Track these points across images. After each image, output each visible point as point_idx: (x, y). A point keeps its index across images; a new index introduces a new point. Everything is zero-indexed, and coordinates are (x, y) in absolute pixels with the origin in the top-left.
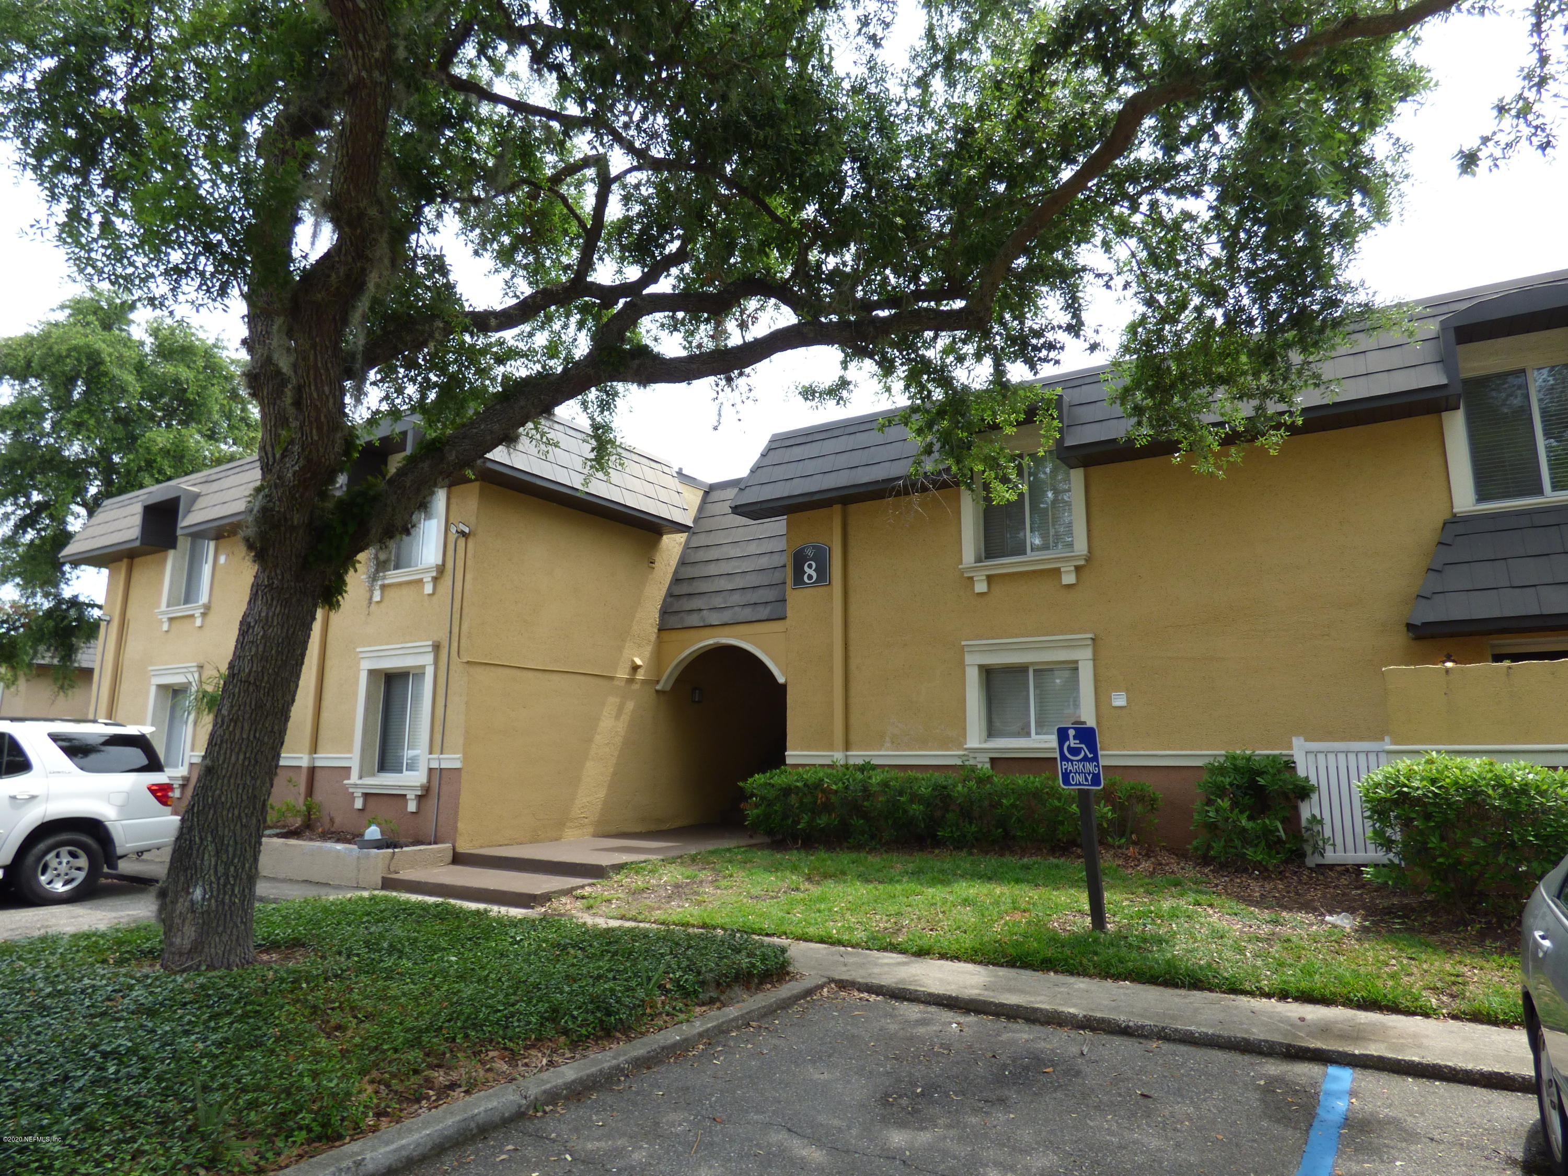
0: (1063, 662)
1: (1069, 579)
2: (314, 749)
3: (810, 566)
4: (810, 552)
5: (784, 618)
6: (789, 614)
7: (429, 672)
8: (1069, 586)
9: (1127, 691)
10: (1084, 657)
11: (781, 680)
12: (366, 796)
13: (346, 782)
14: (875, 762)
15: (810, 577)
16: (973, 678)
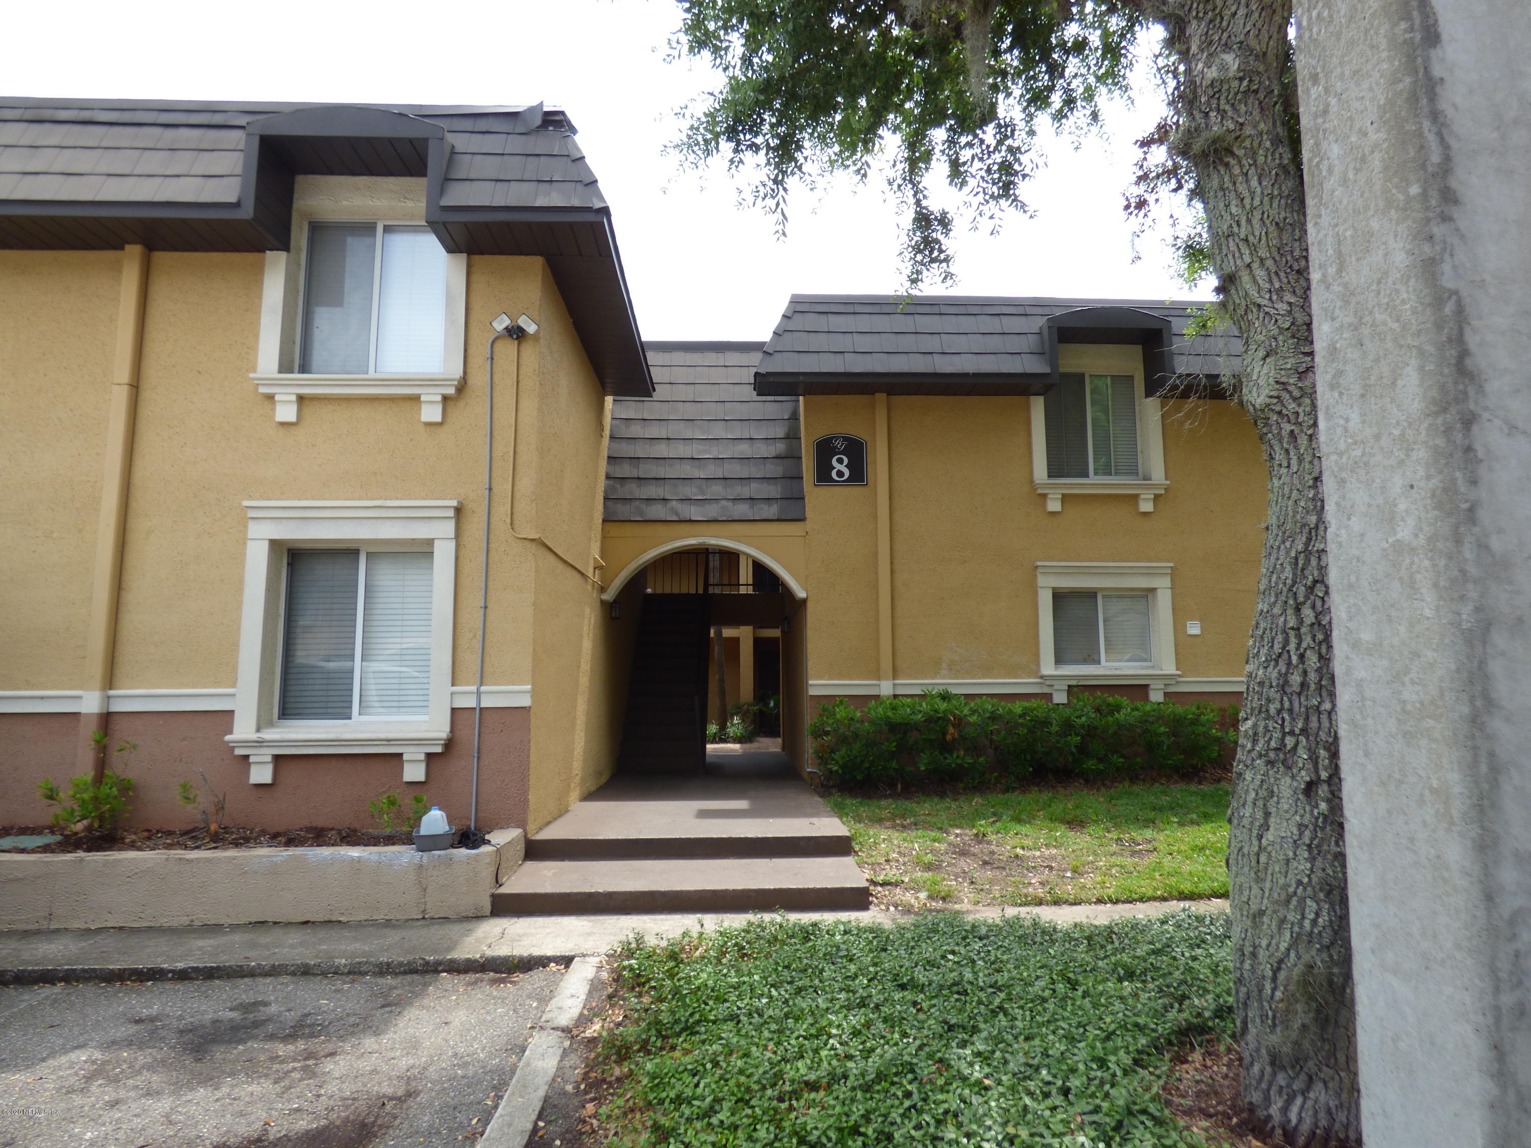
0: (1132, 589)
1: (1146, 506)
2: (110, 681)
3: (840, 461)
4: (840, 444)
5: (802, 519)
6: (809, 513)
7: (444, 554)
8: (1146, 514)
9: (1201, 620)
10: (1163, 584)
11: (801, 594)
12: (278, 759)
13: (228, 738)
14: (955, 691)
15: (840, 474)
16: (1045, 601)
